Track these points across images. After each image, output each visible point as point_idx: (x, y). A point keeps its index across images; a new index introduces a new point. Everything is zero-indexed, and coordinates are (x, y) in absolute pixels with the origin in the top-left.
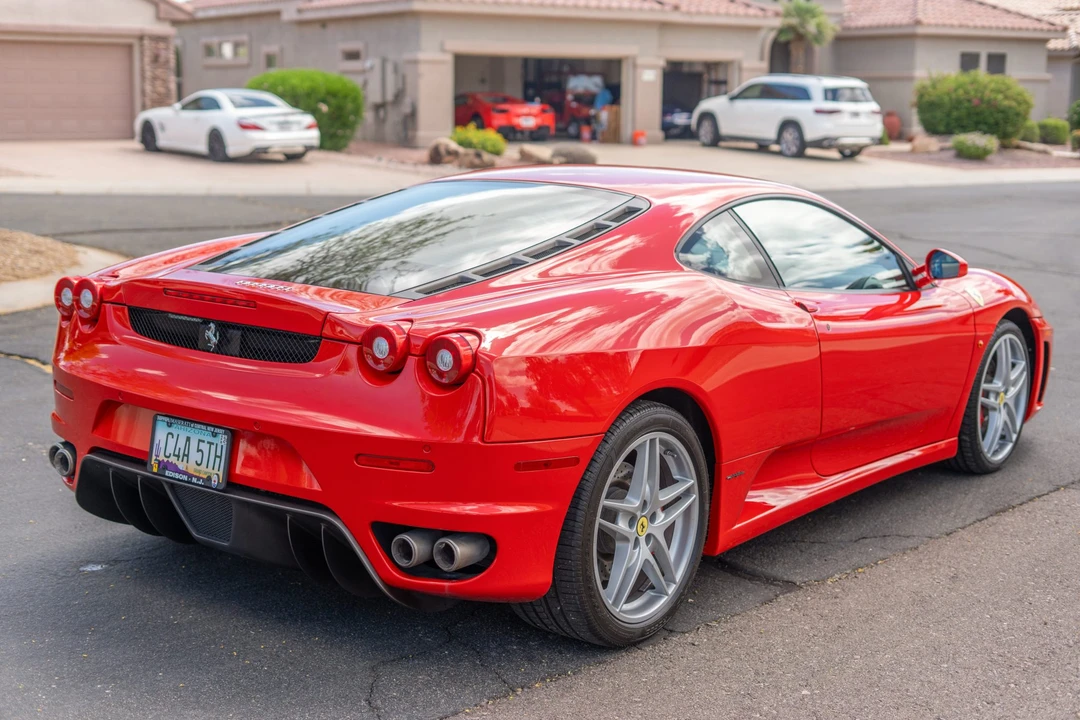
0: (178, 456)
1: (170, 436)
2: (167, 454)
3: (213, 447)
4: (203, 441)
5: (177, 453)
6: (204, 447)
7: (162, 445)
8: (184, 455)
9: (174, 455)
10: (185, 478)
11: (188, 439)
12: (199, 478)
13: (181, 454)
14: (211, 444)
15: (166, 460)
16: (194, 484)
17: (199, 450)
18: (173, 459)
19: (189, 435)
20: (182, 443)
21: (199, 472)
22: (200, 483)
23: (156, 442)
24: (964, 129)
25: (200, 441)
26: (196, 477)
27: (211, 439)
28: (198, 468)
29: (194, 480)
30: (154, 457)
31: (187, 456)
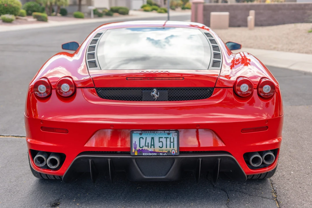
0: (148, 146)
1: (141, 139)
2: (141, 146)
3: (168, 140)
4: (162, 138)
5: (147, 145)
6: (163, 140)
7: (137, 143)
8: (151, 145)
9: (145, 146)
10: (156, 154)
11: (153, 138)
12: (164, 153)
13: (150, 145)
14: (166, 138)
15: (141, 149)
16: (161, 156)
17: (159, 142)
18: (146, 148)
19: (153, 136)
20: (149, 140)
21: (162, 150)
22: (165, 154)
23: (134, 142)
24: (4, 14)
25: (159, 138)
26: (161, 153)
27: (167, 136)
28: (161, 149)
29: (161, 154)
30: (134, 150)
31: (154, 145)
